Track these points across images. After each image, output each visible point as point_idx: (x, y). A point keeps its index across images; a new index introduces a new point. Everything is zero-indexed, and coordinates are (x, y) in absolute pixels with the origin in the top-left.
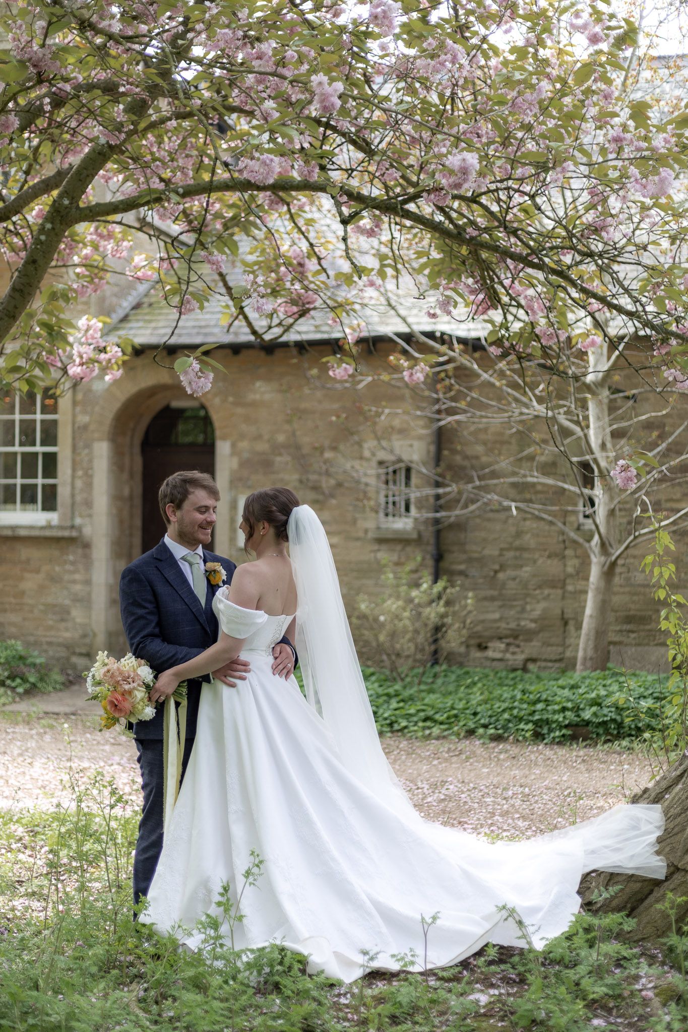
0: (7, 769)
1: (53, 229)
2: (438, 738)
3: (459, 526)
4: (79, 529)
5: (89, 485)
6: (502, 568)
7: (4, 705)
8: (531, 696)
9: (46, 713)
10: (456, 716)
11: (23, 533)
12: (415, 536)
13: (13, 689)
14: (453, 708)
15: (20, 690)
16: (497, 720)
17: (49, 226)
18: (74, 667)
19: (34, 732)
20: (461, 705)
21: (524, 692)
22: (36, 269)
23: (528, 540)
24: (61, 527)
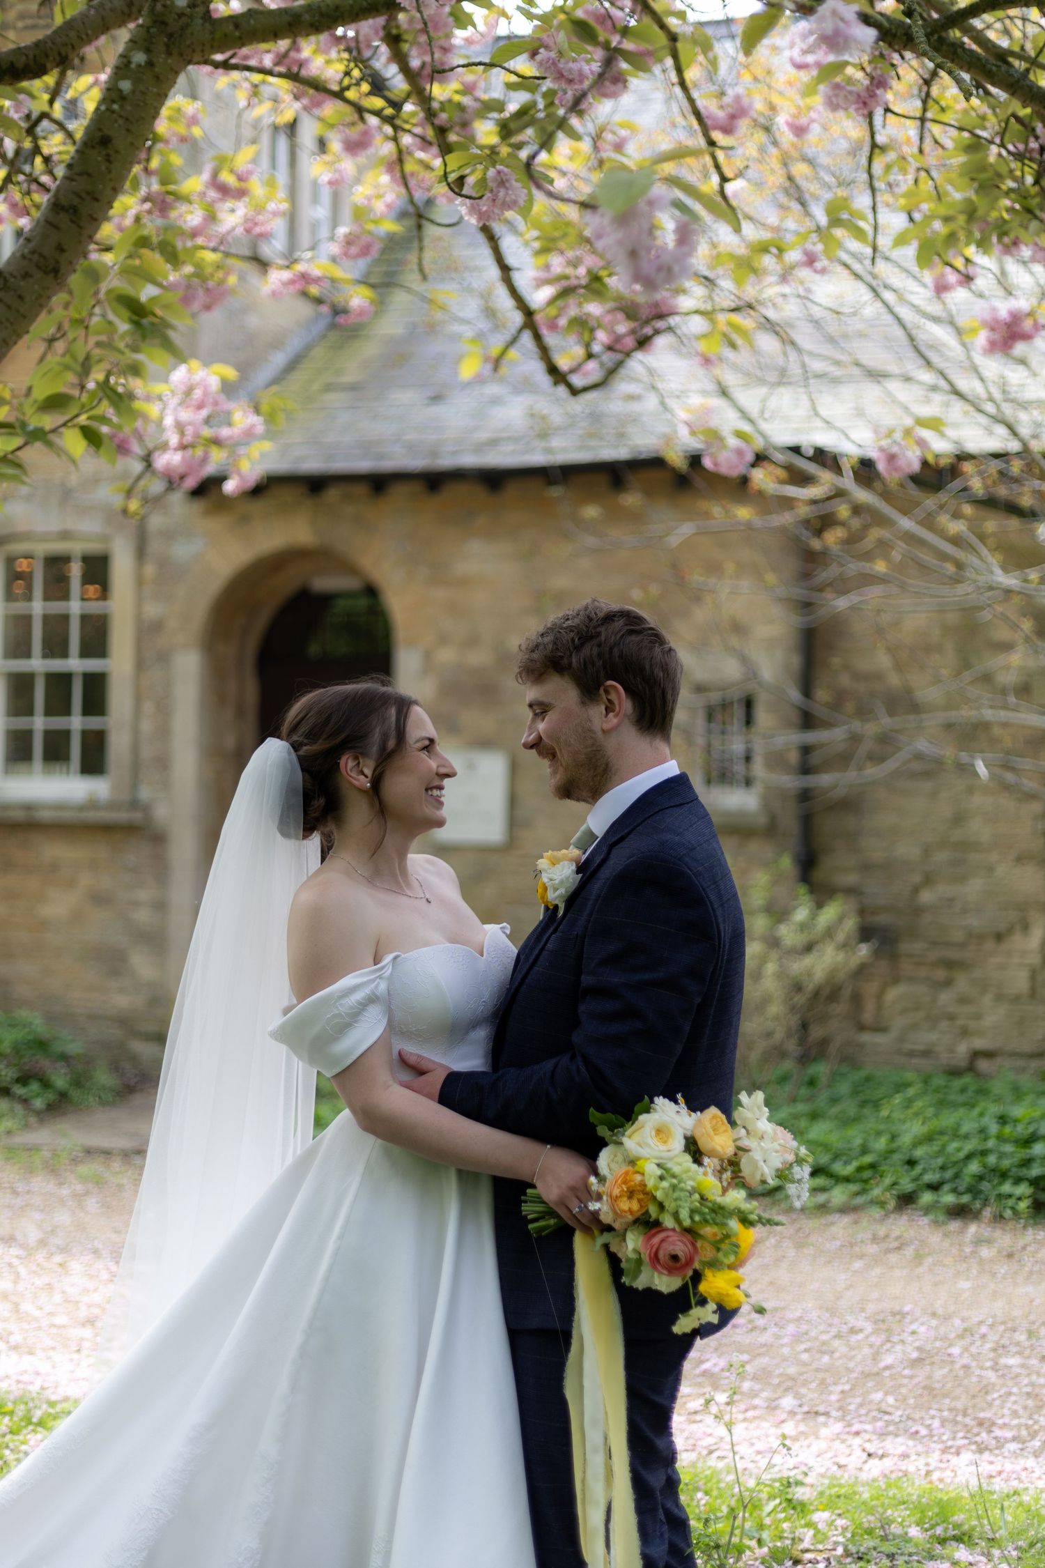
0: (17, 1278)
1: (150, 64)
2: (844, 1210)
3: (849, 805)
4: (146, 809)
5: (164, 731)
6: (928, 880)
7: (9, 1133)
8: (1020, 1128)
9: (89, 1152)
10: (873, 1166)
11: (45, 815)
12: (762, 820)
13: (25, 1101)
14: (864, 1150)
15: (38, 1103)
16: (957, 1176)
17: (139, 58)
18: (134, 1059)
19: (65, 1192)
20: (881, 1144)
21: (1003, 1120)
22: (108, 159)
23: (979, 830)
24: (112, 805)
